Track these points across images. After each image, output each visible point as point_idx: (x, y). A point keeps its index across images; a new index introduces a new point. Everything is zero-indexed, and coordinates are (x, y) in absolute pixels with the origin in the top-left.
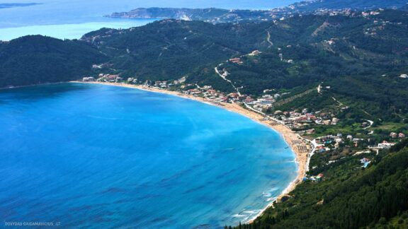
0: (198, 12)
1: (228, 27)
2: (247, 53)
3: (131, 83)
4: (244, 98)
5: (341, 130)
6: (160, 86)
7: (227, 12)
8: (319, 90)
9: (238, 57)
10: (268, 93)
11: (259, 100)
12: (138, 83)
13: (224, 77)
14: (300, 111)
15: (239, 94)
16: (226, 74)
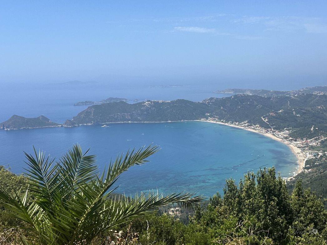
0: (255, 91)
1: (269, 98)
2: (277, 111)
3: (222, 122)
4: (275, 131)
5: (322, 149)
6: (235, 124)
7: (269, 91)
8: (312, 130)
9: (273, 112)
10: (286, 130)
11: (282, 133)
12: (225, 122)
13: (266, 122)
14: (302, 139)
15: (272, 129)
16: (266, 120)
